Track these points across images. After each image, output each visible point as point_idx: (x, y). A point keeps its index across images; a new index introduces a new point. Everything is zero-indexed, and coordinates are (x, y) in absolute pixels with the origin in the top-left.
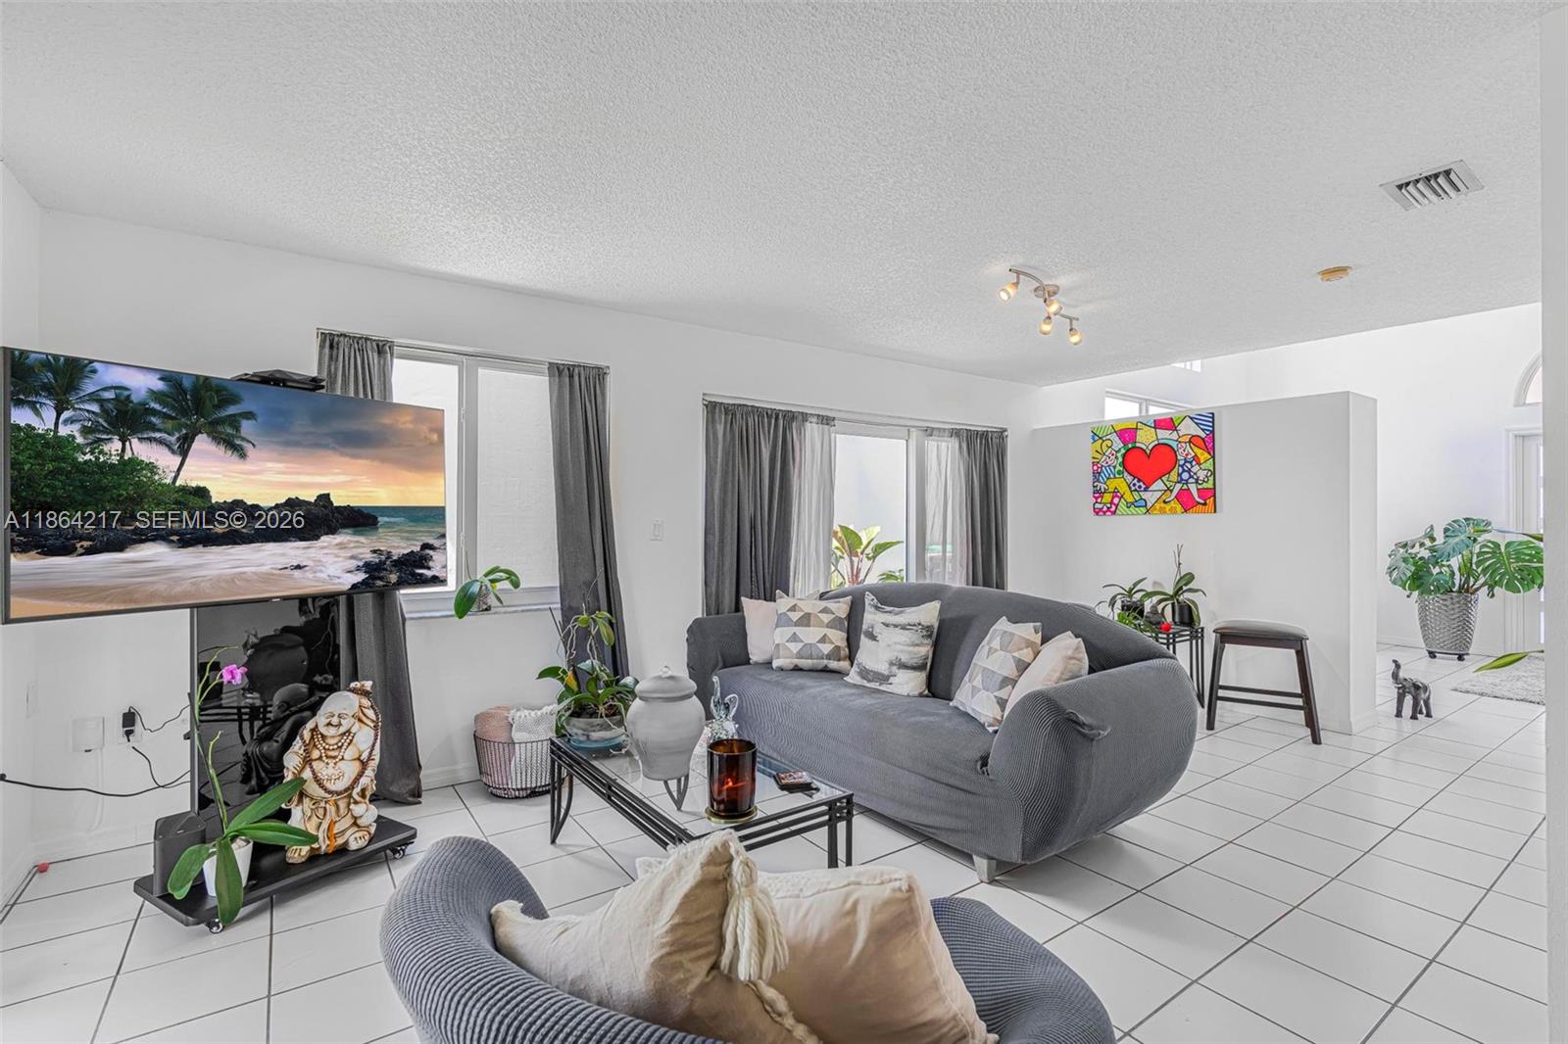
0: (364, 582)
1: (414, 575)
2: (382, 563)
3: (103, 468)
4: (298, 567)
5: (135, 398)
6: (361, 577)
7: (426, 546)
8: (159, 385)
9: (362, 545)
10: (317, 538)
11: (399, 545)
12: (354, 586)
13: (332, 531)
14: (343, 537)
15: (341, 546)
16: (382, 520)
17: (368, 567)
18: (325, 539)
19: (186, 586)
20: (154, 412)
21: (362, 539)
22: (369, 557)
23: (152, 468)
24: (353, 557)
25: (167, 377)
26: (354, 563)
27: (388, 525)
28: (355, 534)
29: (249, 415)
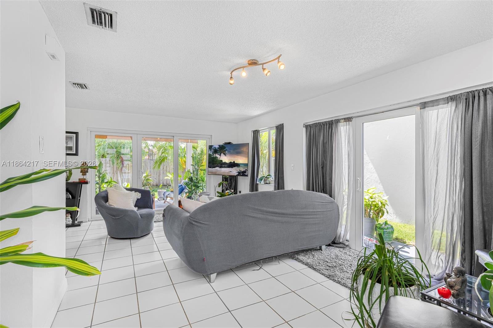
0: (238, 175)
1: (244, 174)
2: (240, 172)
3: (214, 158)
4: (231, 172)
5: (216, 149)
6: (237, 174)
7: (246, 170)
8: (218, 147)
9: (238, 169)
10: (233, 168)
11: (242, 169)
12: (237, 175)
13: (235, 167)
14: (236, 168)
15: (236, 169)
16: (241, 165)
17: (239, 172)
18: (234, 168)
19: (220, 173)
20: (218, 150)
21: (238, 168)
22: (239, 171)
23: (217, 158)
24: (237, 171)
25: (219, 146)
26: (237, 172)
27: (241, 166)
28: (238, 167)
29: (227, 150)
